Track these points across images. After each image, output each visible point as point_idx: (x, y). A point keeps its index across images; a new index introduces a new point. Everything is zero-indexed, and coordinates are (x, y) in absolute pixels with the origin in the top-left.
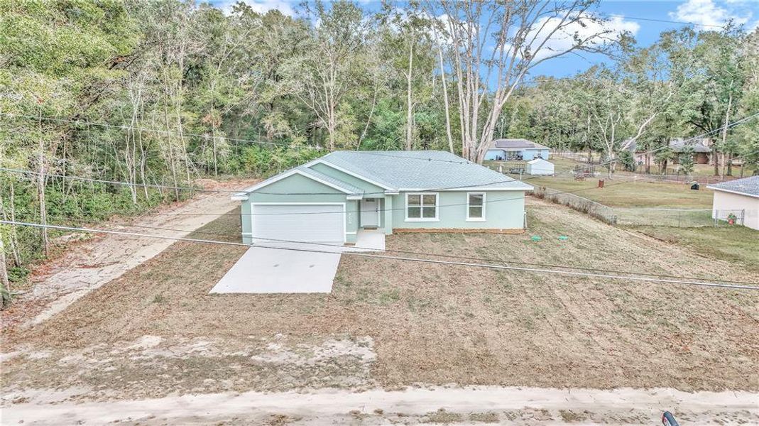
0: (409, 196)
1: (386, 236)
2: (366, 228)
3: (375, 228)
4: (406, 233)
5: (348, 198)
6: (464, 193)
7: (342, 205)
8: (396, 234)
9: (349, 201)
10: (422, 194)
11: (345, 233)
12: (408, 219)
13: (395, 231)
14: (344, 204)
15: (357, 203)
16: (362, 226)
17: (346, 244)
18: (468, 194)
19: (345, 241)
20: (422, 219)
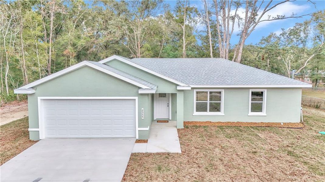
0: (197, 93)
1: (178, 130)
2: (159, 121)
3: (166, 121)
4: (197, 127)
5: (140, 92)
6: (247, 90)
7: (135, 100)
8: (187, 128)
9: (142, 94)
10: (209, 91)
11: (138, 129)
12: (196, 113)
13: (186, 125)
14: (136, 98)
15: (150, 97)
16: (155, 119)
17: (138, 141)
18: (251, 91)
19: (137, 138)
20: (208, 113)
